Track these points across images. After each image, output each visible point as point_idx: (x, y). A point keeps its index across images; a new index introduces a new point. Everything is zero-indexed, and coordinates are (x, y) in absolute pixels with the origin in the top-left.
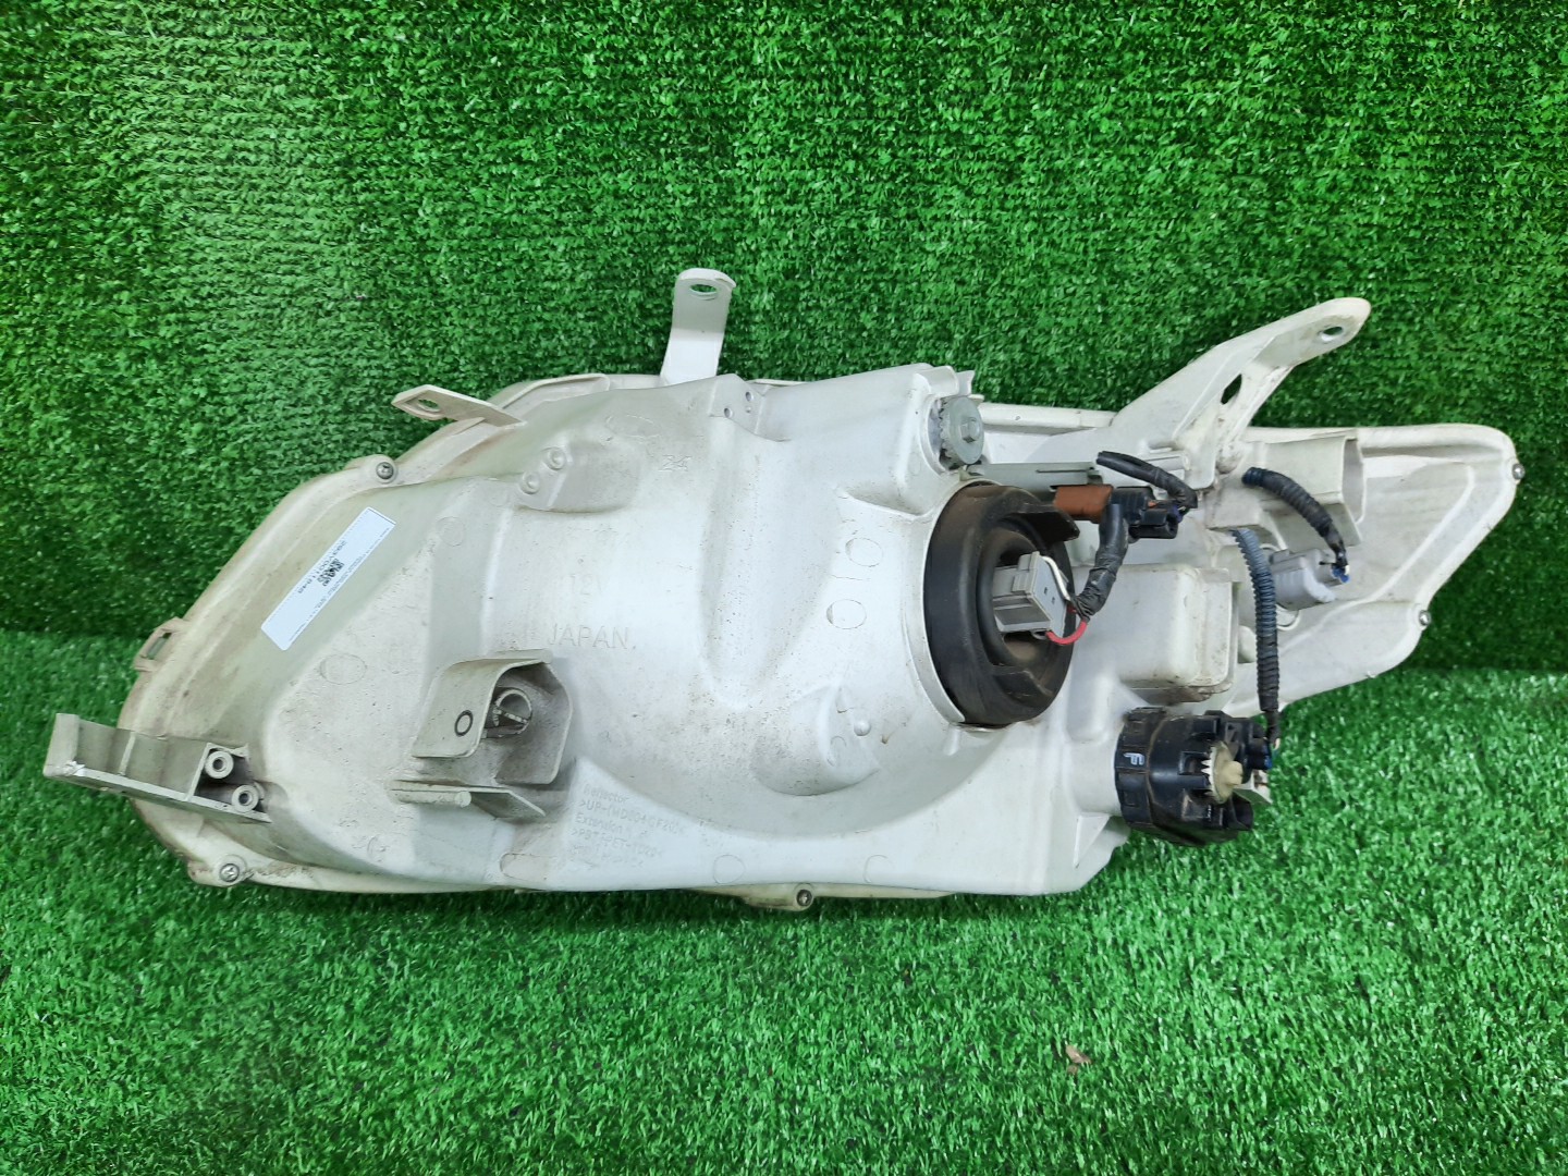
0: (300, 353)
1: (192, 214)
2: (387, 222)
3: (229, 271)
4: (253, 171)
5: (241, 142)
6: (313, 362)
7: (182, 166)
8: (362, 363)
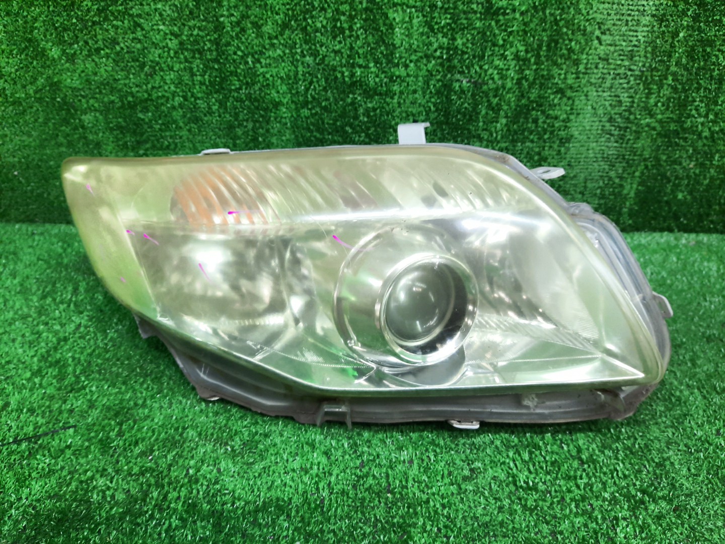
0: (605, 94)
1: (600, 35)
2: (666, 39)
3: (600, 58)
4: (630, 18)
5: (631, 7)
6: (609, 98)
7: (606, 17)
8: (627, 99)
